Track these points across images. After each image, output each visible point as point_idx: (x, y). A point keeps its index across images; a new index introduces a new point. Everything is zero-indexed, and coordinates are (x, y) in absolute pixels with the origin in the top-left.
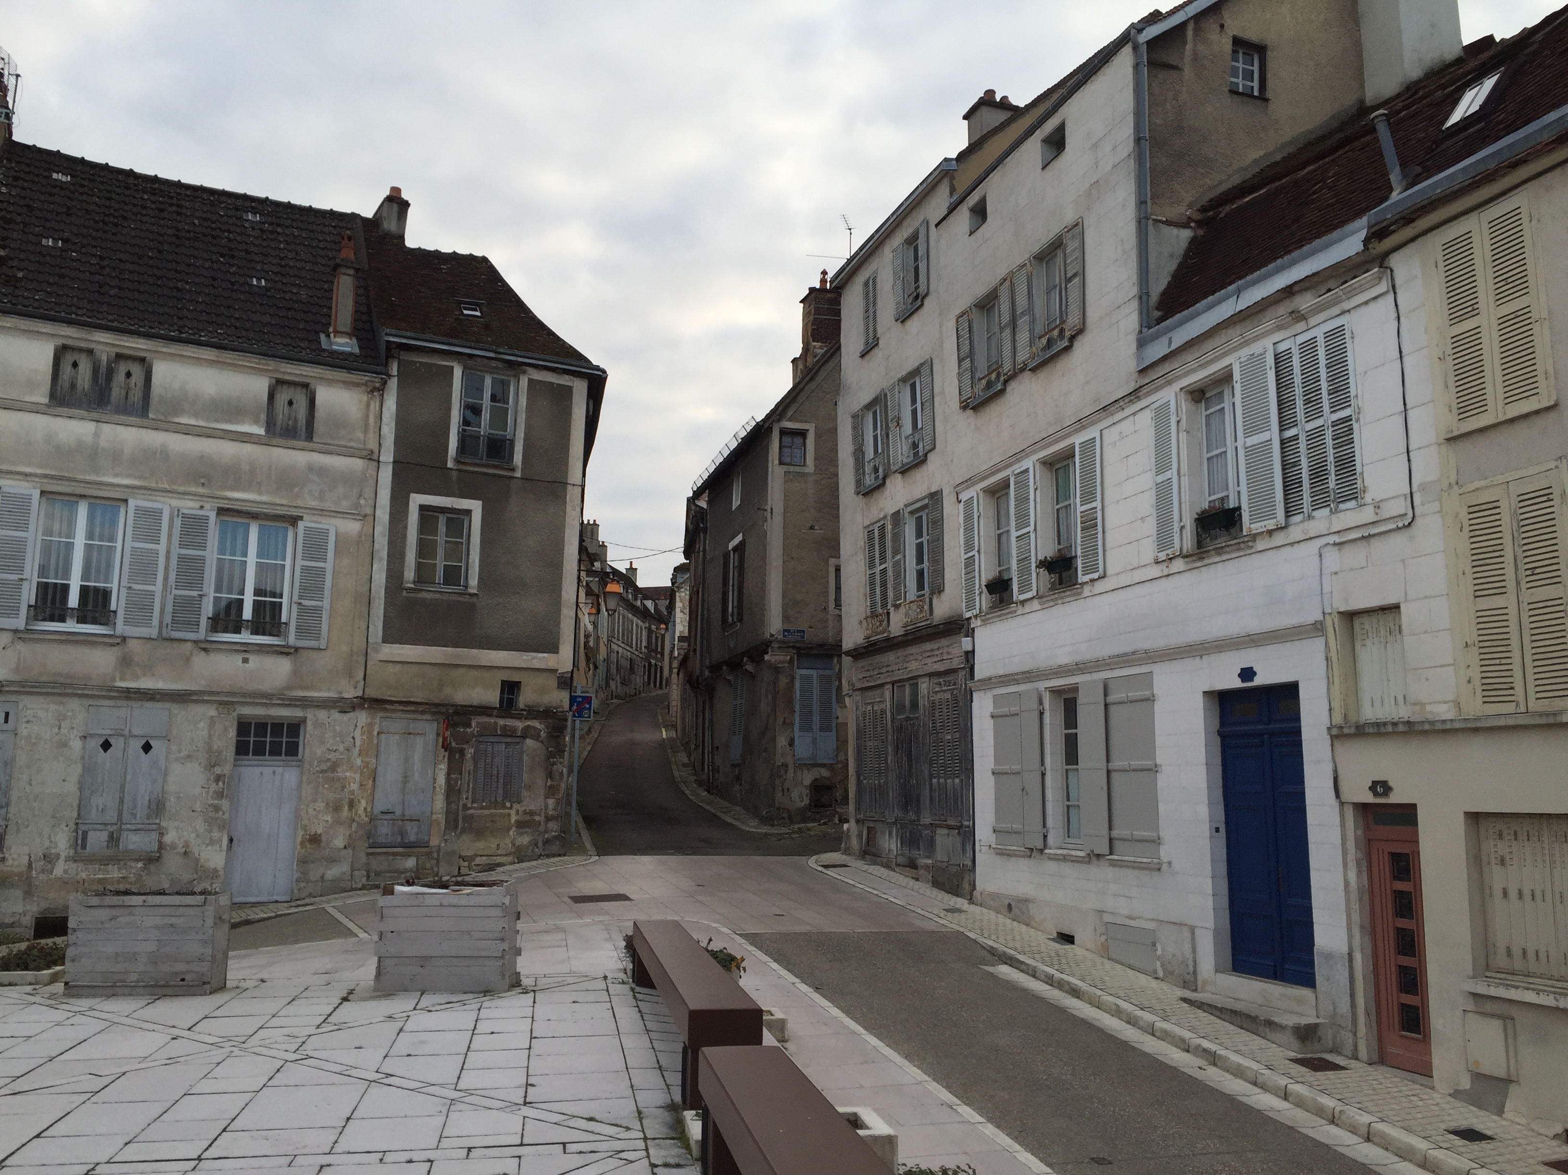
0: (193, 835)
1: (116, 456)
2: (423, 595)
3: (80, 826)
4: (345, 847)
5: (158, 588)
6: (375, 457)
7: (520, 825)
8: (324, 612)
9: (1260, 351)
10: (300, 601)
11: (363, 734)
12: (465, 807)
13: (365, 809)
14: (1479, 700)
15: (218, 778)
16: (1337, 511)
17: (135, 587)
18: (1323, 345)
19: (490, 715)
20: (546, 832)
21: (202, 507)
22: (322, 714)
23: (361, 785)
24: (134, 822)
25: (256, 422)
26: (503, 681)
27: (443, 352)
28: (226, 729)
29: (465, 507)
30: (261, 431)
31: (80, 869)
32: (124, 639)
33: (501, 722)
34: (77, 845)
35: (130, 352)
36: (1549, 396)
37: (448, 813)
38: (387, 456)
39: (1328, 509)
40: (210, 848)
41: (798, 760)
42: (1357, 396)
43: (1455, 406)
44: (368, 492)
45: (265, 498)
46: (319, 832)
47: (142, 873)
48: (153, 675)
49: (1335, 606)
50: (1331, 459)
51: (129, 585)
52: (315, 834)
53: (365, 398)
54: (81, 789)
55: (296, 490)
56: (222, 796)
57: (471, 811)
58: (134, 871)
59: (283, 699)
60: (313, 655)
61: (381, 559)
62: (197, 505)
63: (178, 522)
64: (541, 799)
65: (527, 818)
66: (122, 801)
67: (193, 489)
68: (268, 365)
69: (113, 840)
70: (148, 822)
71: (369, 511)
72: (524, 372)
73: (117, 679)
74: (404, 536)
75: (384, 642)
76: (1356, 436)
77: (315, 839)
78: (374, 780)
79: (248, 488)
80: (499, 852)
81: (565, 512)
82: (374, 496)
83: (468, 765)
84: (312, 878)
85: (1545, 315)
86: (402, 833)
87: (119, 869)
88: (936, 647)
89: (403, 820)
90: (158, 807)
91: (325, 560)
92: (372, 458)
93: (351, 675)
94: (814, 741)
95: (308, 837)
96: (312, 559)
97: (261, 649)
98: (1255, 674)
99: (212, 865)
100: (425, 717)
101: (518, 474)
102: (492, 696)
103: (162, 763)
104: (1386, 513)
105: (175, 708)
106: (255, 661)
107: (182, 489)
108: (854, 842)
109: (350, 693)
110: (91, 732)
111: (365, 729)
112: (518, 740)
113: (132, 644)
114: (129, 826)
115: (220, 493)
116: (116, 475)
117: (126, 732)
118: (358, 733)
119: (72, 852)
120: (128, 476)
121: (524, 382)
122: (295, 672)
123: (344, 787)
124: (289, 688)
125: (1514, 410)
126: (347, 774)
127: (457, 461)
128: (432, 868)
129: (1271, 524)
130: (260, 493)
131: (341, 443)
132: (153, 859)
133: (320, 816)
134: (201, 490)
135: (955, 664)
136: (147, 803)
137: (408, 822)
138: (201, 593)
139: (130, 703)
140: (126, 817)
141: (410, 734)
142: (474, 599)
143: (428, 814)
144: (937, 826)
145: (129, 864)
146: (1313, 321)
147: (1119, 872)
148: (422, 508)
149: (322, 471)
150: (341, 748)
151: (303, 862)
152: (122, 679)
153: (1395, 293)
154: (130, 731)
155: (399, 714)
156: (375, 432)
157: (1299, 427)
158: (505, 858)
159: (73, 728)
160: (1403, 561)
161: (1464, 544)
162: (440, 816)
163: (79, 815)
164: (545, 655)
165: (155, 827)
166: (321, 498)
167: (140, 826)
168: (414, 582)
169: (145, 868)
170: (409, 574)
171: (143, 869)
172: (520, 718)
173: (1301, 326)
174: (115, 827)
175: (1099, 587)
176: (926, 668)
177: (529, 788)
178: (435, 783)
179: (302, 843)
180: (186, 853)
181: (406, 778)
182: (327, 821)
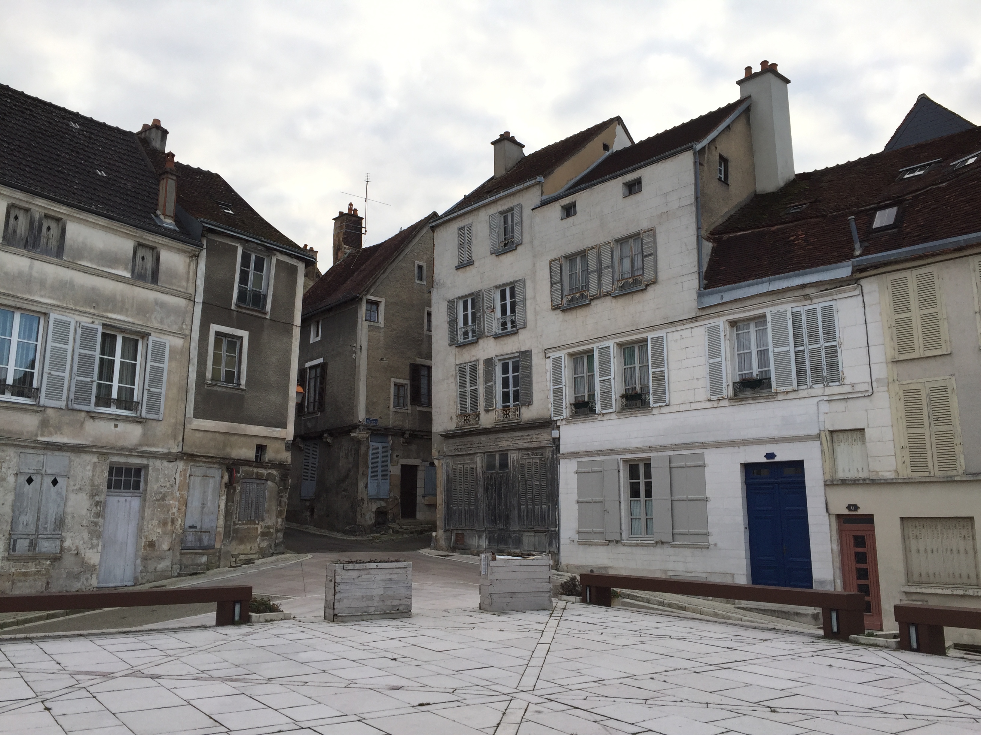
0: (81, 542)
1: (42, 283)
2: (216, 388)
3: (13, 536)
4: (169, 550)
5: (66, 375)
6: (192, 299)
7: (263, 534)
8: (162, 396)
9: (783, 310)
10: (149, 388)
11: (181, 476)
12: (235, 524)
13: (181, 524)
14: (909, 470)
15: (97, 504)
16: (827, 386)
17: (53, 373)
18: (820, 312)
19: (250, 466)
20: (276, 539)
21: (93, 322)
22: (158, 463)
23: (179, 509)
24: (45, 533)
25: (126, 269)
26: (257, 445)
27: (233, 236)
28: (103, 471)
29: (240, 335)
30: (128, 275)
31: (11, 566)
32: (45, 407)
33: (256, 470)
34: (9, 549)
35: (53, 214)
36: (947, 349)
37: (225, 527)
38: (199, 299)
39: (822, 385)
40: (91, 550)
41: (370, 496)
42: (840, 337)
43: (896, 348)
44: (188, 321)
45: (129, 320)
46: (154, 540)
47: (49, 568)
48: (61, 433)
49: (826, 427)
50: (824, 362)
51: (49, 371)
52: (152, 541)
53: (188, 260)
54: (13, 511)
55: (147, 316)
56: (99, 516)
57: (238, 526)
58: (44, 567)
59: (138, 452)
60: (154, 424)
61: (193, 364)
62: (90, 320)
63: (79, 331)
64: (274, 519)
65: (267, 530)
66: (38, 519)
67: (88, 310)
68: (137, 233)
69: (33, 545)
70: (54, 533)
71: (187, 333)
72: (275, 255)
73: (39, 435)
74: (207, 350)
75: (194, 417)
76: (839, 354)
77: (152, 545)
78: (186, 507)
79: (120, 313)
80: (251, 552)
81: (292, 342)
82: (191, 324)
83: (237, 497)
84: (149, 571)
85: (945, 317)
86: (200, 540)
87: (36, 565)
88: (526, 434)
89: (201, 532)
90: (60, 523)
91: (163, 362)
92: (191, 299)
93: (175, 437)
94: (378, 486)
95: (147, 543)
96: (157, 361)
97: (126, 419)
98: (776, 456)
99: (92, 562)
100: (215, 466)
101: (268, 317)
102: (250, 454)
103: (64, 494)
104: (857, 390)
105: (73, 456)
106: (122, 426)
107: (81, 309)
108: (442, 543)
109: (175, 450)
110: (22, 471)
111: (182, 473)
112: (263, 482)
113: (50, 412)
114: (42, 536)
115: (104, 314)
116: (42, 296)
117: (43, 472)
118: (178, 475)
119: (6, 554)
120: (49, 297)
121: (274, 261)
122: (144, 435)
123: (169, 511)
124: (141, 445)
125: (929, 353)
126: (171, 502)
127: (237, 306)
128: (215, 562)
129: (789, 389)
130: (127, 316)
131: (174, 288)
132: (56, 559)
133: (155, 529)
134: (92, 311)
135: (543, 444)
136: (53, 520)
137: (203, 533)
138: (92, 380)
139: (45, 452)
140: (41, 530)
141: (207, 476)
142: (243, 393)
143: (214, 528)
144: (524, 531)
145: (42, 561)
146: (814, 301)
147: (677, 550)
148: (217, 333)
149: (162, 305)
150: (168, 485)
151: (145, 559)
152: (42, 435)
153: (863, 296)
154: (45, 471)
155: (201, 464)
156: (192, 283)
157: (805, 347)
158: (254, 555)
159: (9, 468)
160: (866, 411)
161: (901, 405)
162: (221, 529)
163: (12, 528)
164: (280, 429)
165: (58, 536)
166: (161, 322)
167: (50, 536)
168: (212, 380)
169: (52, 565)
170: (209, 375)
171: (50, 565)
172: (266, 468)
173: (809, 302)
174: (34, 537)
175: (664, 410)
176: (516, 445)
177: (268, 511)
178: (219, 508)
179: (144, 546)
180: (77, 554)
181: (203, 505)
182: (159, 533)
